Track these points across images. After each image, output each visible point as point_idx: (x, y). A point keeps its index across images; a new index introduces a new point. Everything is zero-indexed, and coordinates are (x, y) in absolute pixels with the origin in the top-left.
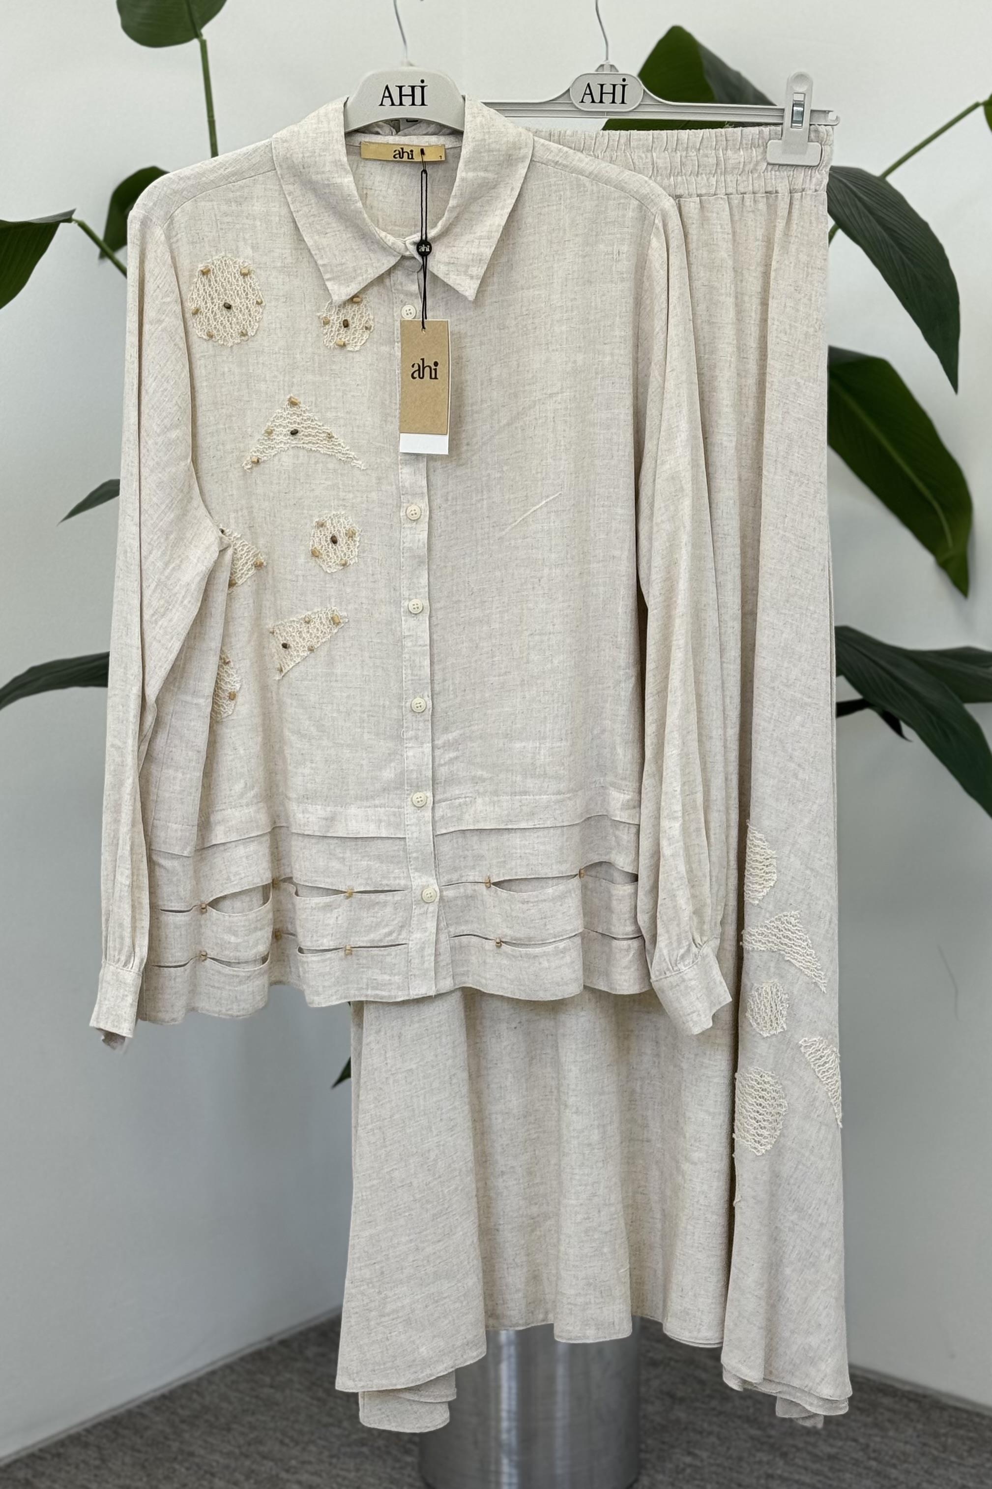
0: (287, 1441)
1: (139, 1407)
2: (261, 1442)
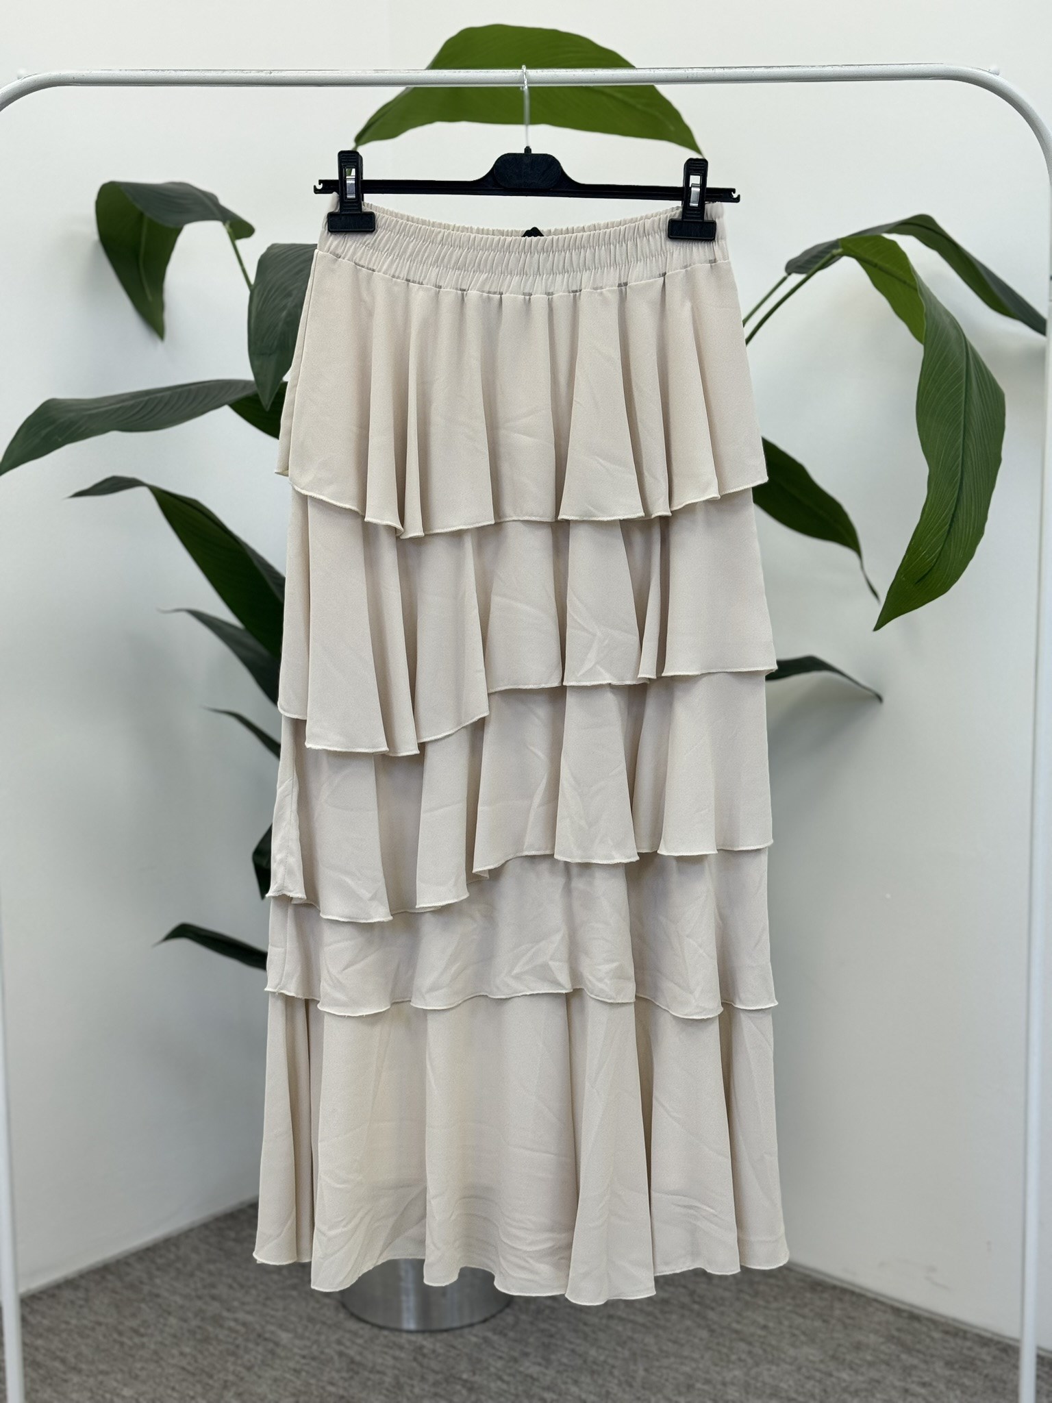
0: (235, 1285)
1: (127, 1257)
2: (213, 1286)
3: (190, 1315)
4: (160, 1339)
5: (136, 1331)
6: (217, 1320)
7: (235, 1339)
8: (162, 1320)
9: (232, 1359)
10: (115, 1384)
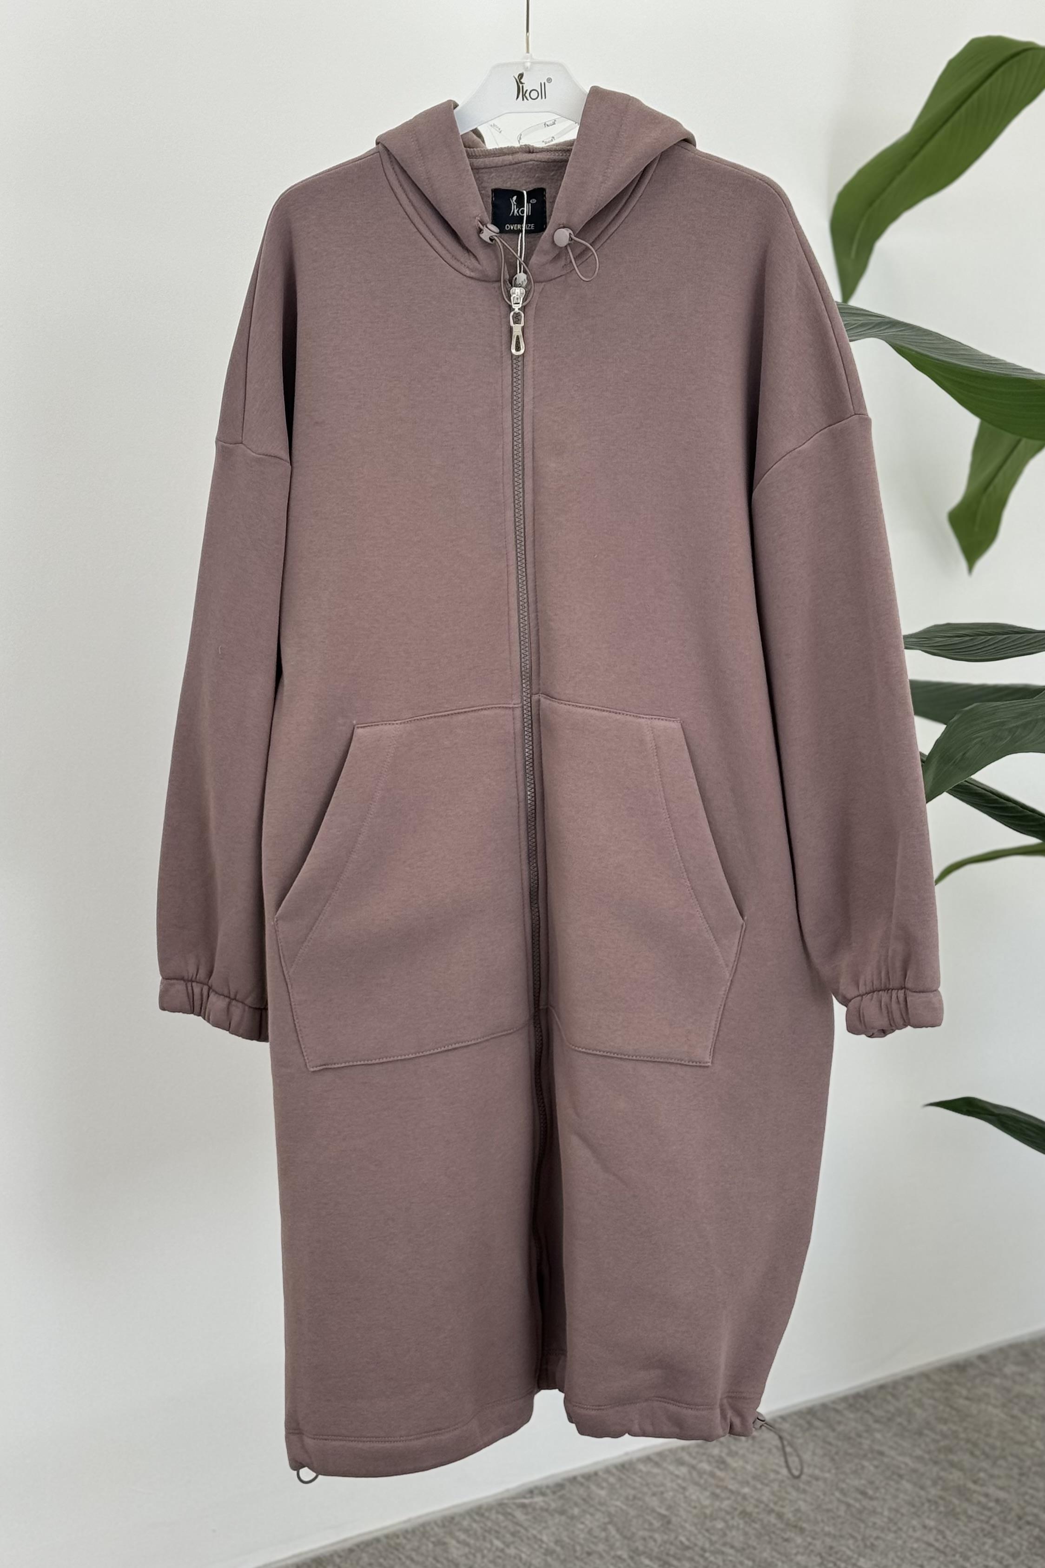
3: (929, 1483)
4: (894, 1506)
5: (864, 1493)
6: (962, 1492)
7: (990, 1518)
8: (892, 1483)
9: (990, 1541)
10: (849, 1553)
